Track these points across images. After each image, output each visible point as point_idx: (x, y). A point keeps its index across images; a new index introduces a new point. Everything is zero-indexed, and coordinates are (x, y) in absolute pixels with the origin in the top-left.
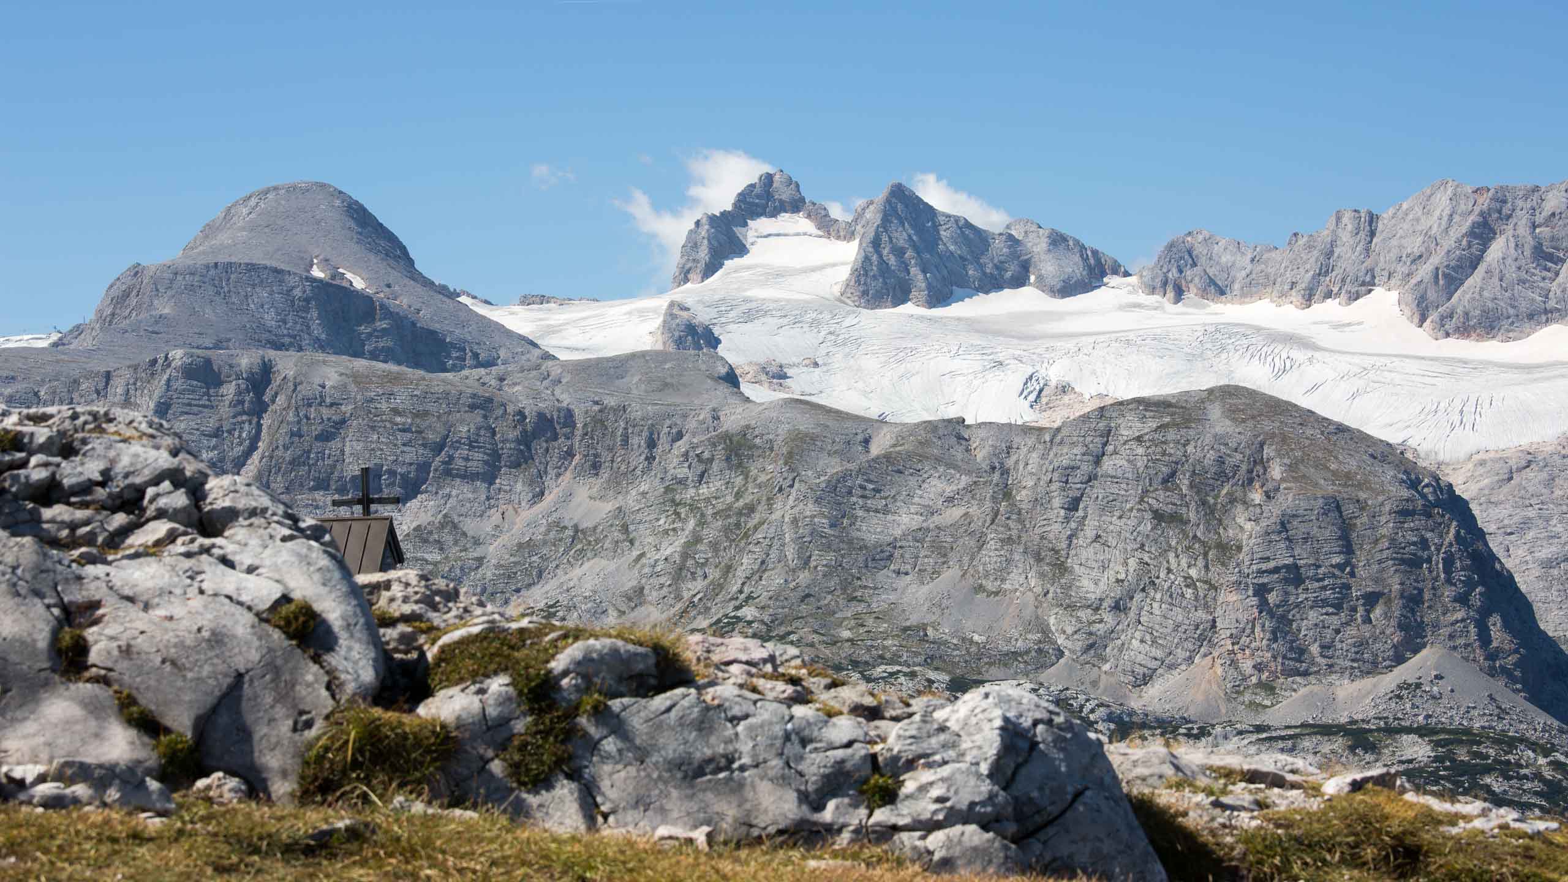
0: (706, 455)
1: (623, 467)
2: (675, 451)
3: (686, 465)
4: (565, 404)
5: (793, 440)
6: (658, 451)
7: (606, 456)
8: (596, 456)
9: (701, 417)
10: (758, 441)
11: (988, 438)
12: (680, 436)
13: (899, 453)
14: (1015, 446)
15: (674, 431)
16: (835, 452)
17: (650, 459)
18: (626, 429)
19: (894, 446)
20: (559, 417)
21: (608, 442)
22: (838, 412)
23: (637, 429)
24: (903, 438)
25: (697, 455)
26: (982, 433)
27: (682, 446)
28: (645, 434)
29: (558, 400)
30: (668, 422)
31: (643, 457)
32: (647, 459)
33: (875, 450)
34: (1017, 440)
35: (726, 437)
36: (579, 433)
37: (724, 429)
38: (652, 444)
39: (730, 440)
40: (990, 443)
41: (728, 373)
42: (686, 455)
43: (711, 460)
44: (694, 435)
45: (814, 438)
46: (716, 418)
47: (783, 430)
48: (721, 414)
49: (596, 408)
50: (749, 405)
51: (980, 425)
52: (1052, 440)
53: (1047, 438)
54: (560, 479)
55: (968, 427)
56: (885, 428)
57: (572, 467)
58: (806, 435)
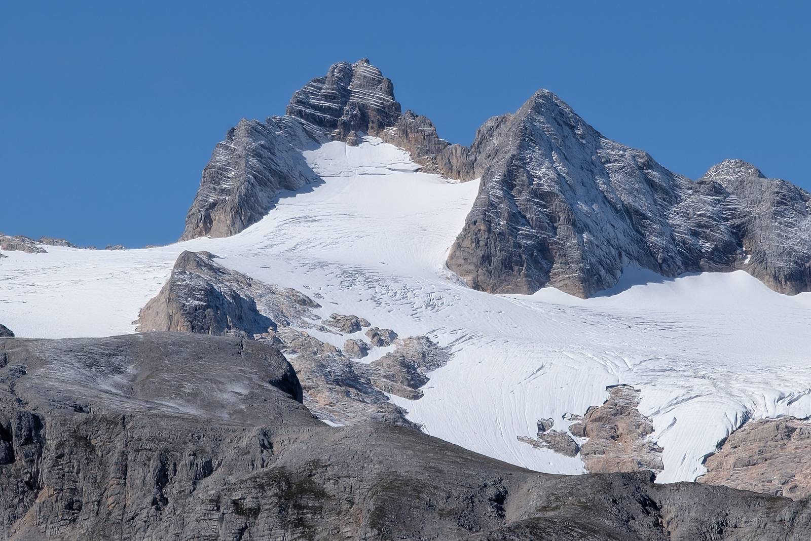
0: (248, 503)
1: (116, 513)
2: (200, 494)
3: (216, 515)
4: (29, 409)
5: (385, 489)
6: (172, 490)
7: (88, 494)
8: (74, 491)
9: (244, 443)
10: (329, 487)
11: (689, 508)
12: (208, 469)
13: (550, 521)
14: (732, 522)
15: (200, 461)
16: (450, 513)
17: (160, 502)
18: (124, 454)
19: (544, 509)
20: (20, 428)
21: (95, 471)
22: (457, 450)
23: (141, 457)
24: (557, 499)
25: (235, 502)
26: (681, 499)
27: (210, 486)
28: (154, 464)
29: (19, 401)
30: (191, 447)
31: (149, 499)
32: (154, 502)
33: (514, 513)
34: (735, 514)
35: (282, 476)
36: (49, 454)
37: (279, 463)
38: (162, 479)
39: (288, 483)
40: (693, 514)
41: (285, 377)
42: (216, 502)
43: (255, 512)
44: (230, 471)
45: (418, 489)
46: (267, 446)
47: (372, 471)
48: (275, 440)
49: (80, 417)
50: (318, 429)
51: (679, 486)
52: (792, 520)
53: (786, 514)
54: (16, 524)
55: (660, 487)
56: (530, 482)
57: (35, 508)
58: (407, 482)
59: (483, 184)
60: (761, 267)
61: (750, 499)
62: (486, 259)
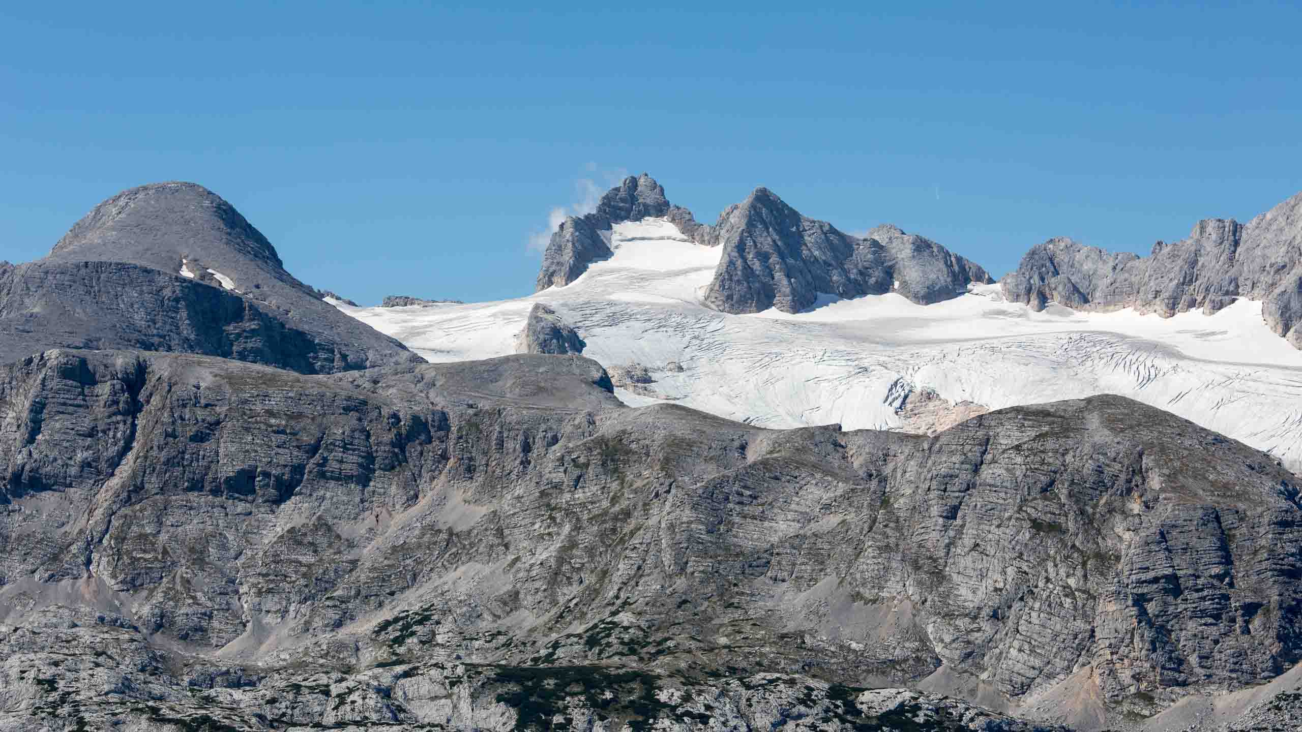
0: (582, 460)
1: (498, 471)
2: (551, 456)
3: (562, 469)
4: (439, 408)
5: (669, 446)
6: (533, 455)
7: (480, 460)
8: (471, 459)
9: (576, 422)
10: (634, 446)
11: (865, 446)
12: (555, 440)
13: (776, 459)
14: (892, 453)
15: (549, 435)
16: (711, 459)
17: (525, 463)
18: (501, 433)
19: (771, 452)
20: (433, 421)
21: (483, 445)
22: (714, 418)
23: (512, 434)
24: (780, 445)
25: (573, 460)
26: (859, 440)
27: (557, 450)
28: (521, 438)
29: (432, 403)
30: (543, 427)
31: (518, 462)
32: (522, 463)
33: (752, 456)
34: (894, 448)
35: (602, 442)
36: (453, 435)
37: (599, 434)
38: (527, 448)
39: (606, 445)
40: (867, 450)
41: (602, 378)
42: (561, 459)
43: (587, 465)
44: (569, 439)
45: (690, 444)
46: (592, 423)
47: (660, 435)
48: (597, 418)
49: (471, 411)
50: (624, 410)
51: (857, 432)
52: (930, 449)
53: (926, 446)
54: (435, 482)
55: (845, 434)
56: (761, 436)
57: (446, 470)
58: (683, 440)
59: (725, 248)
60: (906, 290)
61: (904, 438)
62: (729, 297)
